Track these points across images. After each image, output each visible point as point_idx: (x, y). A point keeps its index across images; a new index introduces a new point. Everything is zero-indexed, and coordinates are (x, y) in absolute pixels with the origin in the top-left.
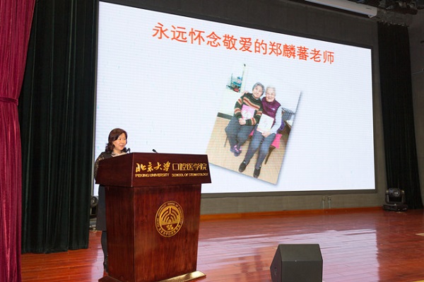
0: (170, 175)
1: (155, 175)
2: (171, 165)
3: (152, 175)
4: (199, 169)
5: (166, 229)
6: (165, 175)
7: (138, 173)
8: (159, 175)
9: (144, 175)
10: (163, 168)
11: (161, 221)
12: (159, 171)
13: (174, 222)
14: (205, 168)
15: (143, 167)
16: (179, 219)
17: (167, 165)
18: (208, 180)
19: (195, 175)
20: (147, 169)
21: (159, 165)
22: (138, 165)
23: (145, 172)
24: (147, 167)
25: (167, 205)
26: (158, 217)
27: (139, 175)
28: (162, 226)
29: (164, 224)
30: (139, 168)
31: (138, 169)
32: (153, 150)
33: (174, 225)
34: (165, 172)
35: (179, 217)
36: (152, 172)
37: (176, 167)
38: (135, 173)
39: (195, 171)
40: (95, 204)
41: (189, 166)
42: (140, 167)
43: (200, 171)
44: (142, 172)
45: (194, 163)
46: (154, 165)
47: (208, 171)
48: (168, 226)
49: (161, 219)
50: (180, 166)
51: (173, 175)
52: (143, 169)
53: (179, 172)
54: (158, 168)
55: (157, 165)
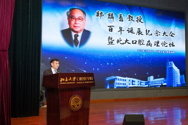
1: (69, 83)
2: (76, 78)
3: (68, 83)
4: (90, 80)
5: (74, 107)
6: (73, 83)
8: (71, 83)
9: (64, 83)
11: (72, 104)
12: (71, 81)
13: (78, 104)
14: (92, 79)
15: (63, 79)
16: (80, 103)
17: (75, 78)
19: (88, 82)
20: (65, 80)
21: (71, 78)
22: (61, 79)
23: (64, 82)
25: (75, 96)
26: (70, 102)
28: (73, 106)
29: (73, 105)
30: (61, 80)
32: (69, 71)
33: (78, 106)
34: (73, 81)
35: (80, 102)
36: (68, 82)
37: (78, 79)
38: (60, 82)
41: (85, 78)
44: (63, 82)
45: (87, 77)
46: (68, 78)
47: (94, 80)
48: (75, 106)
49: (72, 103)
50: (81, 79)
51: (77, 83)
53: (80, 81)
54: (70, 79)
55: (70, 78)
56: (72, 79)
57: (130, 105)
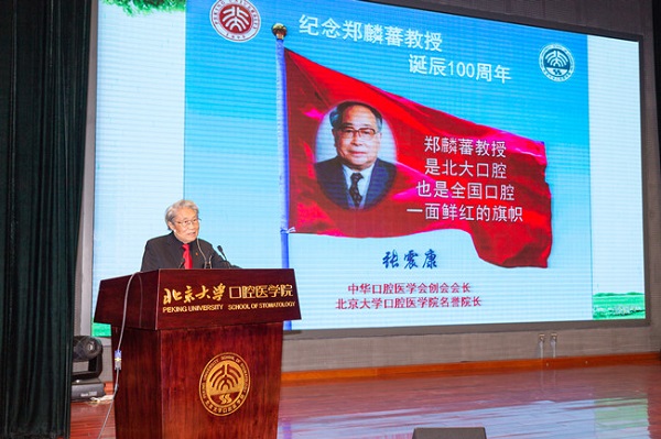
0: (225, 308)
1: (197, 308)
2: (226, 290)
3: (193, 308)
4: (279, 295)
5: (220, 402)
6: (216, 307)
7: (168, 305)
8: (205, 308)
9: (178, 309)
10: (212, 295)
11: (210, 389)
12: (204, 301)
13: (233, 390)
14: (289, 292)
15: (176, 295)
16: (241, 385)
17: (221, 289)
18: (295, 313)
19: (271, 305)
20: (184, 299)
21: (205, 290)
22: (168, 292)
23: (181, 303)
24: (183, 295)
25: (220, 360)
26: (204, 381)
27: (169, 309)
28: (213, 397)
29: (215, 392)
30: (169, 296)
31: (167, 299)
33: (234, 395)
34: (216, 302)
35: (241, 381)
36: (194, 303)
37: (236, 293)
38: (162, 305)
39: (270, 300)
40: (96, 354)
41: (260, 290)
42: (171, 295)
43: (279, 298)
44: (174, 303)
45: (268, 284)
46: (197, 290)
47: (294, 297)
48: (221, 398)
49: (209, 384)
50: (244, 291)
51: (231, 307)
52: (176, 299)
53: (242, 301)
54: (203, 295)
55: (202, 291)
56: (210, 293)
57: (434, 392)
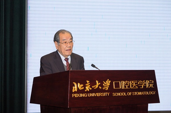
0: (111, 95)
1: (93, 95)
2: (111, 84)
3: (91, 95)
4: (145, 87)
6: (105, 94)
7: (75, 92)
8: (98, 94)
9: (81, 95)
10: (102, 86)
12: (98, 90)
14: (151, 85)
15: (80, 86)
17: (108, 83)
18: (156, 99)
19: (140, 93)
20: (85, 89)
21: (98, 83)
22: (75, 84)
23: (83, 91)
24: (85, 86)
27: (76, 95)
30: (76, 87)
31: (75, 89)
32: (93, 66)
34: (105, 91)
36: (91, 91)
37: (117, 85)
38: (71, 93)
39: (139, 90)
41: (132, 84)
42: (77, 87)
43: (145, 89)
44: (79, 91)
45: (138, 80)
46: (93, 83)
47: (155, 88)
50: (122, 84)
51: (114, 94)
52: (80, 88)
53: (121, 91)
54: (97, 86)
55: (96, 84)
56: (101, 85)
